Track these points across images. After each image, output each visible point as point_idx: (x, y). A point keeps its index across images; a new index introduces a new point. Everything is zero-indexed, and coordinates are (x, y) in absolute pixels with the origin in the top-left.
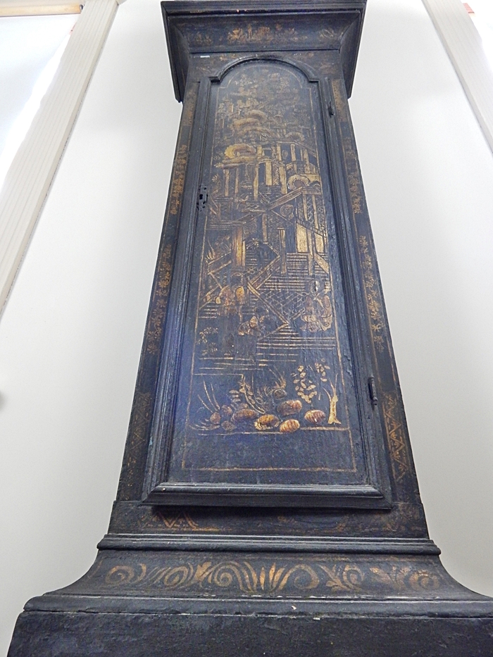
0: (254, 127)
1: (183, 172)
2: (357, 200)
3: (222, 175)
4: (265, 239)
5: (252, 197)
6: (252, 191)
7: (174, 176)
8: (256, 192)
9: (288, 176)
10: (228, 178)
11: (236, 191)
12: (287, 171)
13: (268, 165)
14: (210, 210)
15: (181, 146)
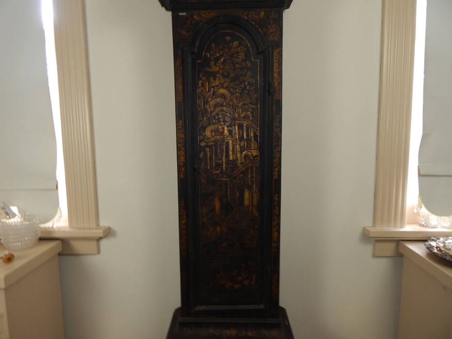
0: (222, 108)
1: (183, 145)
2: (277, 169)
3: (205, 152)
4: (229, 199)
5: (222, 169)
6: (222, 165)
7: (178, 149)
8: (224, 165)
9: (241, 152)
10: (209, 155)
11: (214, 165)
12: (241, 148)
13: (230, 142)
14: (201, 180)
15: (179, 122)
